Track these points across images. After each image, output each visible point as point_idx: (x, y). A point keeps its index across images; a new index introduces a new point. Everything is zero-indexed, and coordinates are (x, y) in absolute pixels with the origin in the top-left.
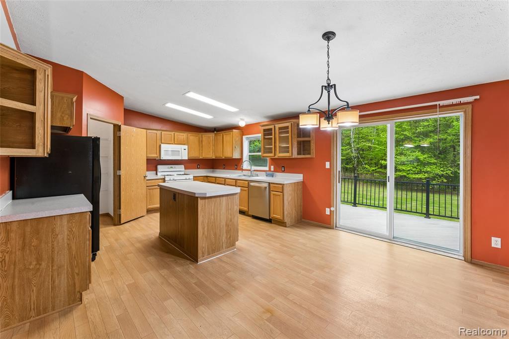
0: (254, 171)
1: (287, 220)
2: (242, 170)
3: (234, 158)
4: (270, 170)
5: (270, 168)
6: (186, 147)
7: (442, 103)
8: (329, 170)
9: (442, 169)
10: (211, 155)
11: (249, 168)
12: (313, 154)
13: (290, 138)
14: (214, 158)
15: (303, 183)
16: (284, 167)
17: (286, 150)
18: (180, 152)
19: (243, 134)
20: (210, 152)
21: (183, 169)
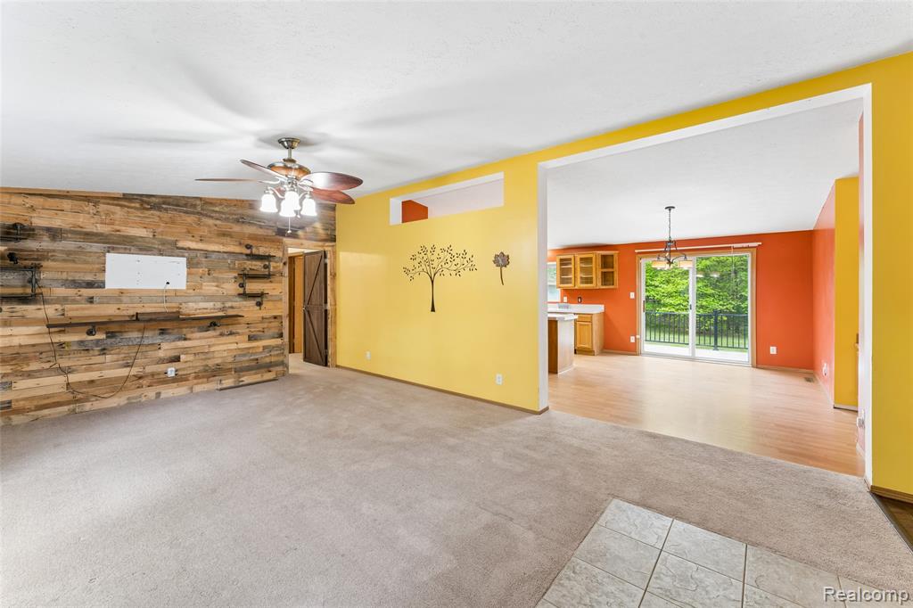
1: (595, 349)
4: (562, 301)
7: (735, 245)
8: (635, 300)
9: (721, 302)
12: (616, 285)
13: (594, 269)
15: (605, 314)
16: (581, 298)
17: (589, 281)
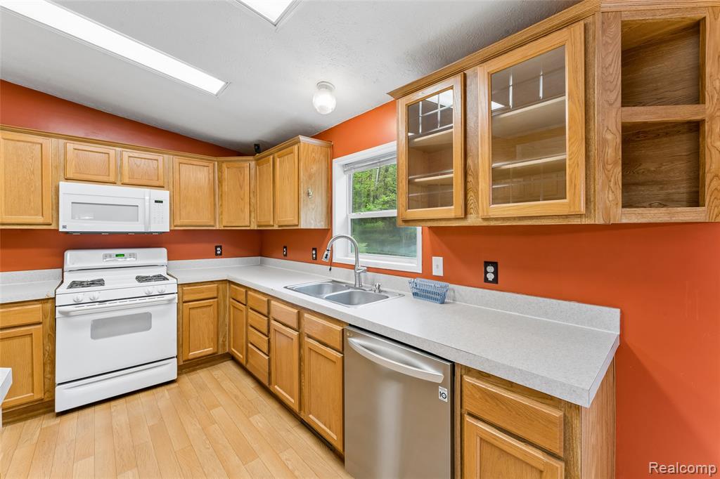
0: (369, 269)
2: (331, 264)
3: (303, 226)
4: (427, 273)
5: (427, 264)
6: (164, 195)
10: (247, 221)
11: (351, 260)
14: (254, 227)
16: (495, 264)
18: (140, 209)
19: (333, 154)
20: (242, 211)
21: (165, 261)
